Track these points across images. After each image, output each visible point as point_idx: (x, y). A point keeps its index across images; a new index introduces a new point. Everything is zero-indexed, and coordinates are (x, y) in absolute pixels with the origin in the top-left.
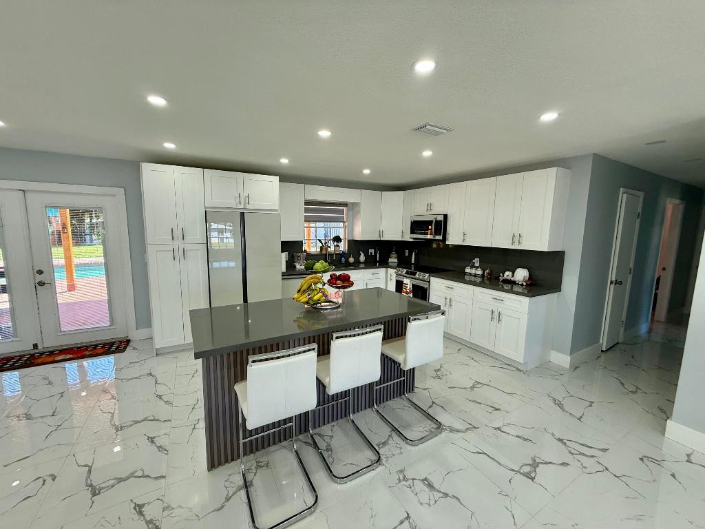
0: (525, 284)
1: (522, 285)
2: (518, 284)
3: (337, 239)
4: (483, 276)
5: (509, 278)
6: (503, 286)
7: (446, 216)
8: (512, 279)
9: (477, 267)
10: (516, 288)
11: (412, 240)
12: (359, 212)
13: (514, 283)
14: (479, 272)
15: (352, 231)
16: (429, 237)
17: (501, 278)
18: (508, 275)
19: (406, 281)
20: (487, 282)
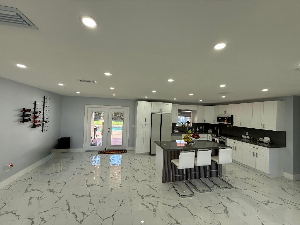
0: (268, 143)
1: (267, 143)
2: (265, 143)
3: (188, 122)
4: (250, 139)
5: (262, 141)
6: (259, 144)
7: (232, 116)
8: (263, 141)
9: (247, 136)
10: (265, 145)
11: (218, 124)
12: (197, 113)
13: (263, 143)
14: (248, 137)
15: (194, 120)
16: (225, 123)
17: (258, 141)
18: (261, 140)
19: (216, 139)
20: (252, 142)
